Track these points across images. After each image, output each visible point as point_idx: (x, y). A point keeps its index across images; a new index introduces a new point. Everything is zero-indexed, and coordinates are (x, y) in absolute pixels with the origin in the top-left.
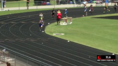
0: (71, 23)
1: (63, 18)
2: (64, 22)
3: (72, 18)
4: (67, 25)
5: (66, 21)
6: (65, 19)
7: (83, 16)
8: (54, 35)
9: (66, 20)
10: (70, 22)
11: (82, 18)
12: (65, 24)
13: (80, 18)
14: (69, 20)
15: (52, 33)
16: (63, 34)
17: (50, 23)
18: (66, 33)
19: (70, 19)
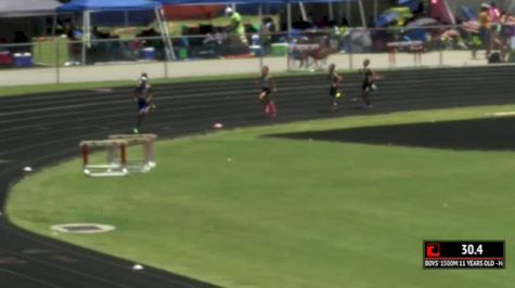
0: (152, 164)
1: (107, 138)
2: (109, 161)
3: (153, 136)
4: (127, 176)
5: (122, 154)
6: (119, 141)
7: (219, 125)
8: (57, 231)
9: (123, 147)
10: (145, 162)
11: (209, 136)
12: (114, 170)
13: (200, 137)
14: (139, 147)
15: (49, 221)
16: (107, 228)
17: (37, 167)
18: (121, 223)
19: (143, 142)
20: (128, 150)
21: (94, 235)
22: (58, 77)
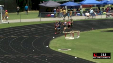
0: (79, 37)
1: (70, 31)
2: (70, 36)
3: (79, 31)
4: (74, 39)
5: (73, 35)
6: (72, 32)
7: (92, 29)
8: (60, 50)
9: (73, 33)
11: (91, 31)
12: (71, 38)
13: (89, 31)
15: (58, 48)
16: (69, 49)
17: (55, 37)
18: (73, 49)
19: (77, 32)
20: (74, 34)
21: (67, 51)
22: (60, 19)
